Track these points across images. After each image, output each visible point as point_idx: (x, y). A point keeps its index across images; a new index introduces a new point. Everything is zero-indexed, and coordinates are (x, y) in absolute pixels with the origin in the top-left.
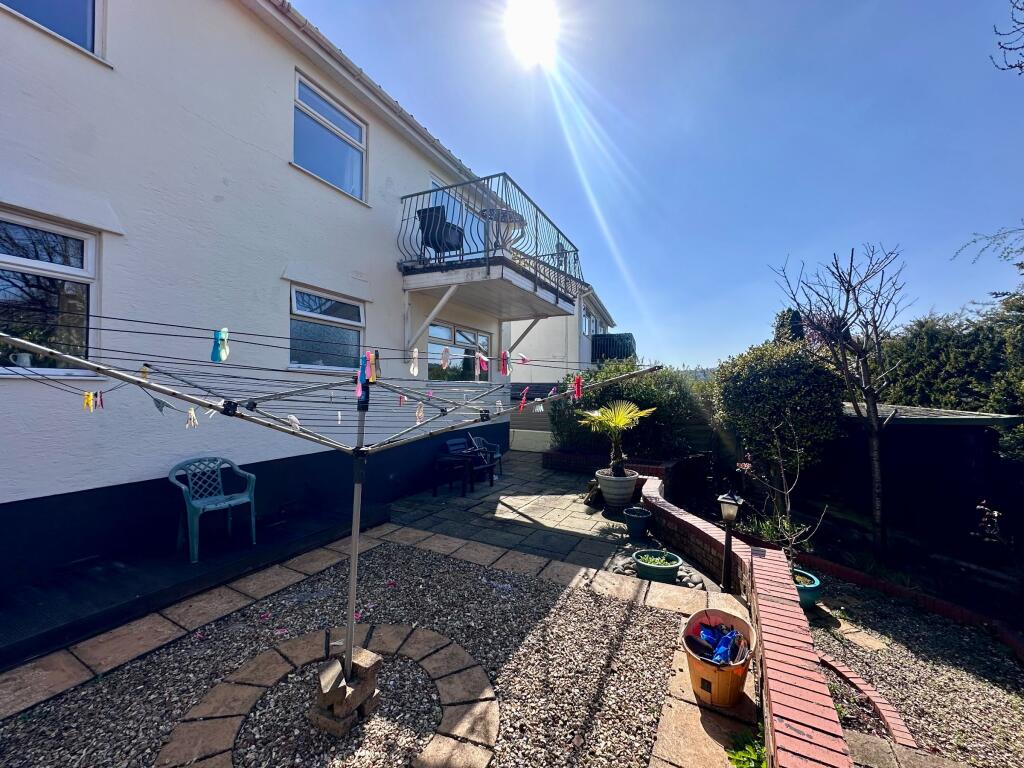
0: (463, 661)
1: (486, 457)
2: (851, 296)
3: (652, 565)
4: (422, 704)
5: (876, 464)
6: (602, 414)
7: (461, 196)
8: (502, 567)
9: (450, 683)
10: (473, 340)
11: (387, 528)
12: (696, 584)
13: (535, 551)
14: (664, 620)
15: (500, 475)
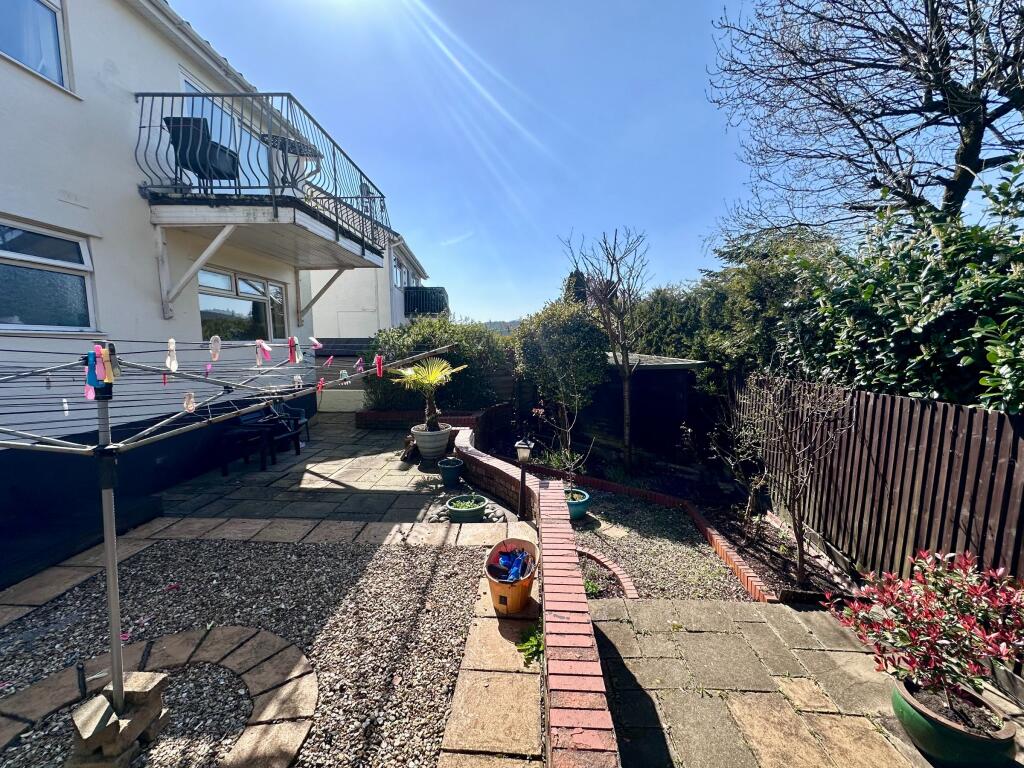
0: (274, 646)
1: (288, 423)
2: (615, 268)
3: (464, 509)
4: (226, 704)
5: (627, 401)
6: (416, 372)
7: (231, 107)
8: (315, 540)
9: (260, 672)
10: (262, 290)
11: (158, 525)
12: (499, 518)
13: (351, 516)
14: (473, 554)
15: (308, 441)
